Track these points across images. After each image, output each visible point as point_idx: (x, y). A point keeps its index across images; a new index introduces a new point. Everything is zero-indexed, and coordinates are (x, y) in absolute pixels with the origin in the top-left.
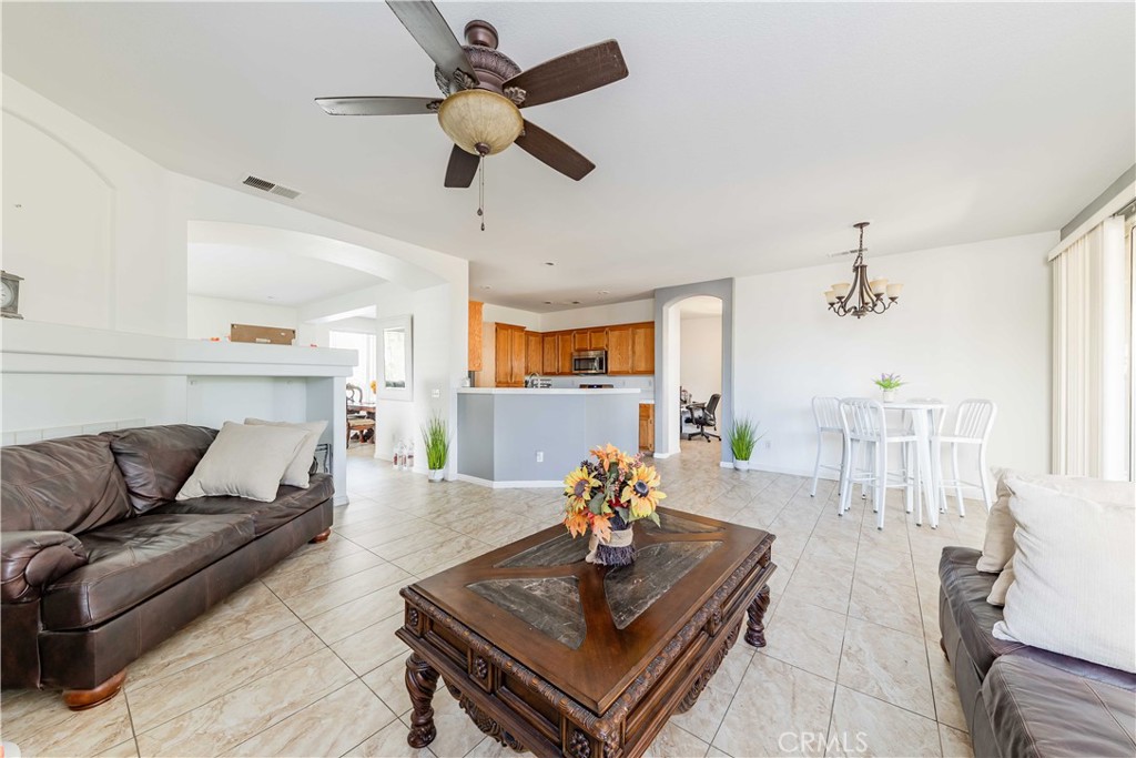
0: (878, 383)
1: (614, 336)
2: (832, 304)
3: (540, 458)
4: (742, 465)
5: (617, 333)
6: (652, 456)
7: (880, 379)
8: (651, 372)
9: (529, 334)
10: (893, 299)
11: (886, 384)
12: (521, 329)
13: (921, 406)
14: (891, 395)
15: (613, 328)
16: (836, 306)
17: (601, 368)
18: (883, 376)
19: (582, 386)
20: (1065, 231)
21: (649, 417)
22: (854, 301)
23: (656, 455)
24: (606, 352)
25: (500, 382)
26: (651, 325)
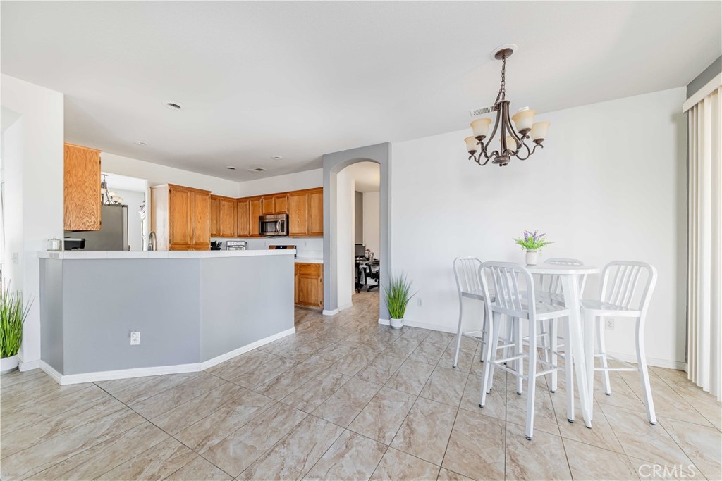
0: (520, 242)
1: (294, 201)
2: (472, 152)
3: (136, 338)
4: (397, 323)
5: (296, 198)
6: (322, 312)
7: (522, 238)
8: (320, 234)
9: (214, 198)
10: (538, 142)
11: (530, 243)
12: (207, 193)
13: (571, 272)
14: (535, 257)
15: (293, 193)
16: (477, 155)
17: (282, 231)
18: (526, 235)
19: (271, 247)
20: (692, 88)
21: (319, 276)
22: (495, 146)
23: (325, 312)
24: (288, 216)
25: (175, 244)
26: (320, 190)
